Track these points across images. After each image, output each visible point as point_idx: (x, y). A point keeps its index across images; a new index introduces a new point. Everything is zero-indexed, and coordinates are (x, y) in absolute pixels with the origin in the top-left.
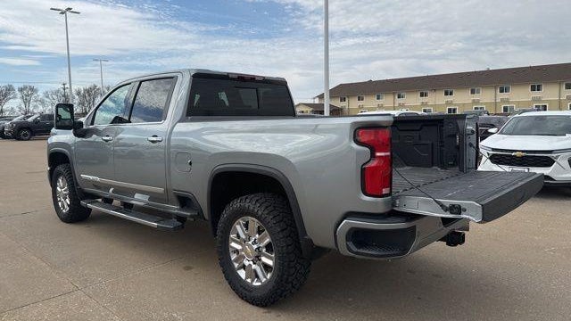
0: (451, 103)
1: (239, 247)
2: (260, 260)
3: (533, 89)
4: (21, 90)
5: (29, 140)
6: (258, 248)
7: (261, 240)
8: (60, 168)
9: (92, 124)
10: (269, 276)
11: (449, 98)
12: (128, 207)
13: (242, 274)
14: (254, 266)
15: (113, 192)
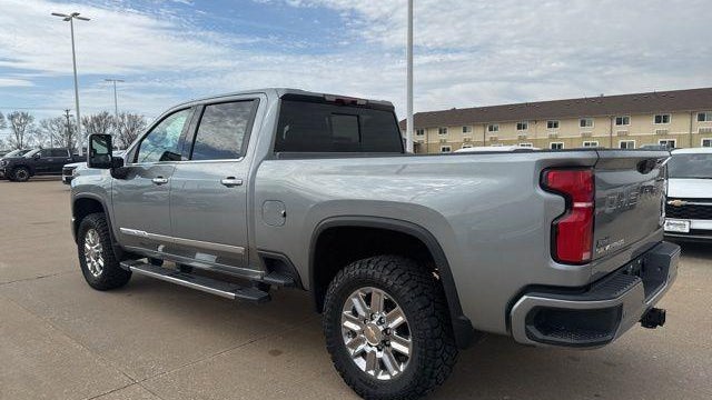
0: (555, 138)
1: (356, 328)
2: (389, 345)
3: (658, 120)
4: (12, 118)
5: (26, 181)
6: (385, 330)
7: (391, 319)
8: (90, 219)
9: (135, 161)
10: (402, 368)
11: (553, 131)
12: (186, 271)
13: (361, 363)
14: (380, 355)
15: (164, 250)
